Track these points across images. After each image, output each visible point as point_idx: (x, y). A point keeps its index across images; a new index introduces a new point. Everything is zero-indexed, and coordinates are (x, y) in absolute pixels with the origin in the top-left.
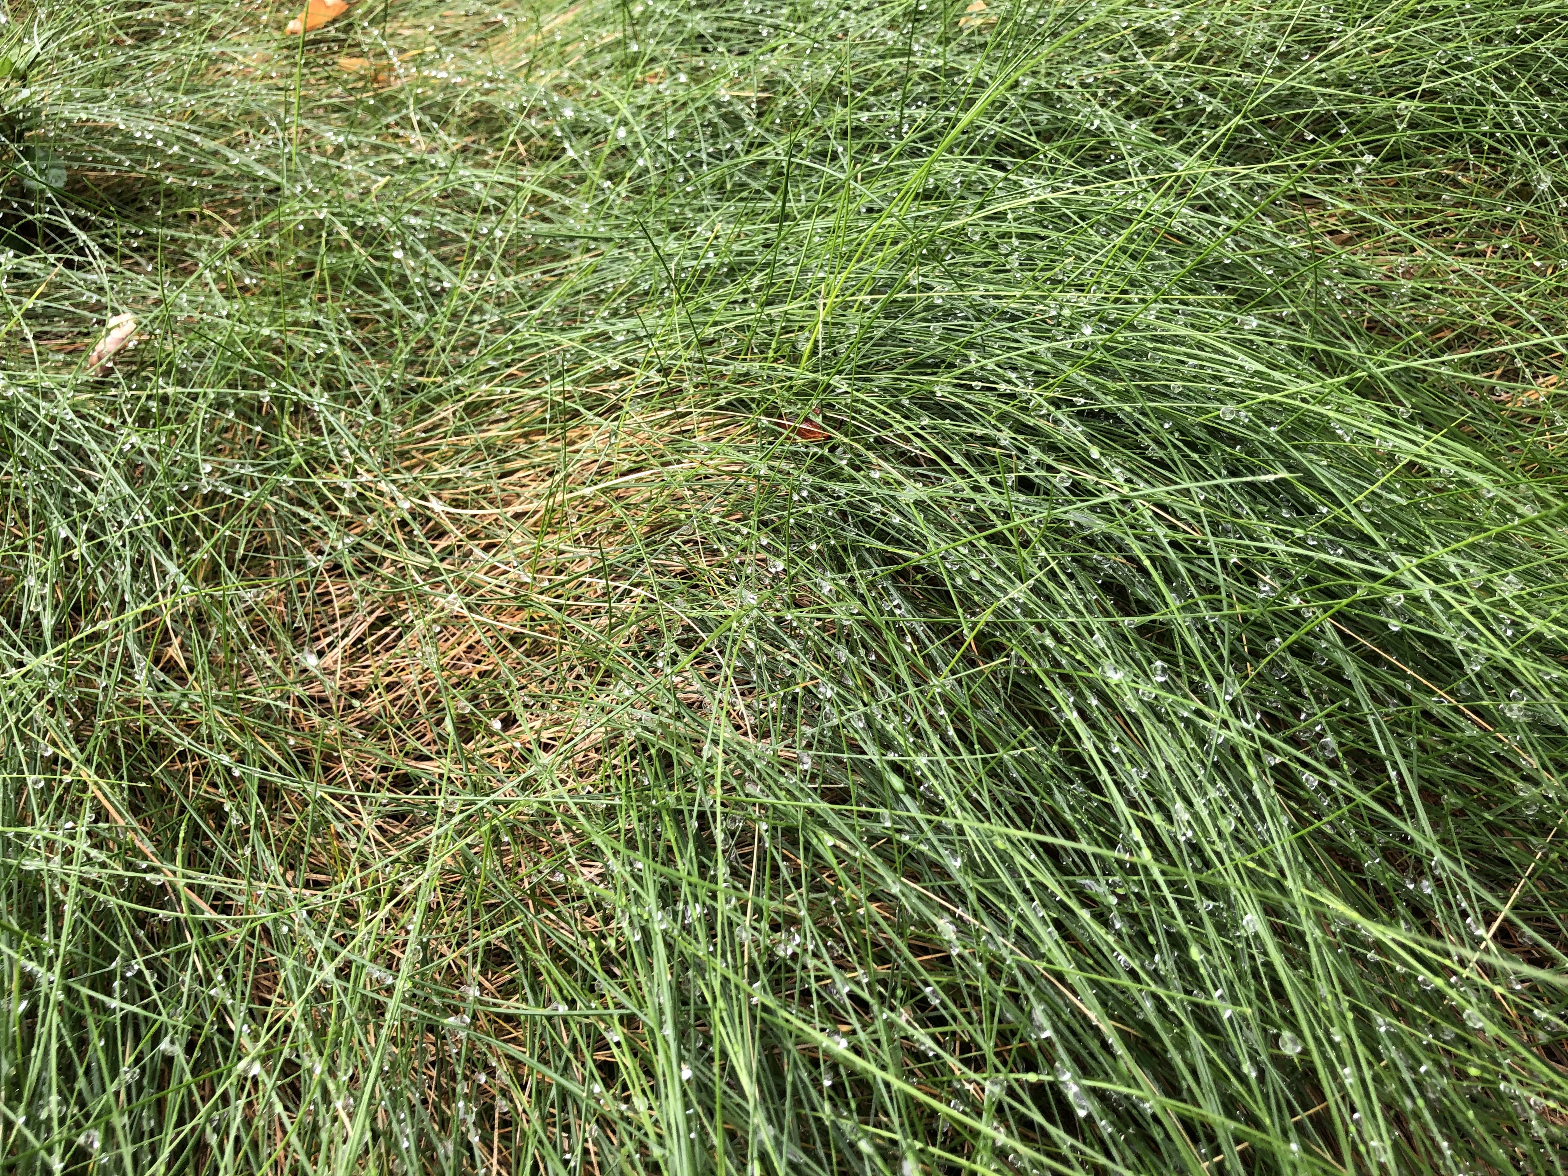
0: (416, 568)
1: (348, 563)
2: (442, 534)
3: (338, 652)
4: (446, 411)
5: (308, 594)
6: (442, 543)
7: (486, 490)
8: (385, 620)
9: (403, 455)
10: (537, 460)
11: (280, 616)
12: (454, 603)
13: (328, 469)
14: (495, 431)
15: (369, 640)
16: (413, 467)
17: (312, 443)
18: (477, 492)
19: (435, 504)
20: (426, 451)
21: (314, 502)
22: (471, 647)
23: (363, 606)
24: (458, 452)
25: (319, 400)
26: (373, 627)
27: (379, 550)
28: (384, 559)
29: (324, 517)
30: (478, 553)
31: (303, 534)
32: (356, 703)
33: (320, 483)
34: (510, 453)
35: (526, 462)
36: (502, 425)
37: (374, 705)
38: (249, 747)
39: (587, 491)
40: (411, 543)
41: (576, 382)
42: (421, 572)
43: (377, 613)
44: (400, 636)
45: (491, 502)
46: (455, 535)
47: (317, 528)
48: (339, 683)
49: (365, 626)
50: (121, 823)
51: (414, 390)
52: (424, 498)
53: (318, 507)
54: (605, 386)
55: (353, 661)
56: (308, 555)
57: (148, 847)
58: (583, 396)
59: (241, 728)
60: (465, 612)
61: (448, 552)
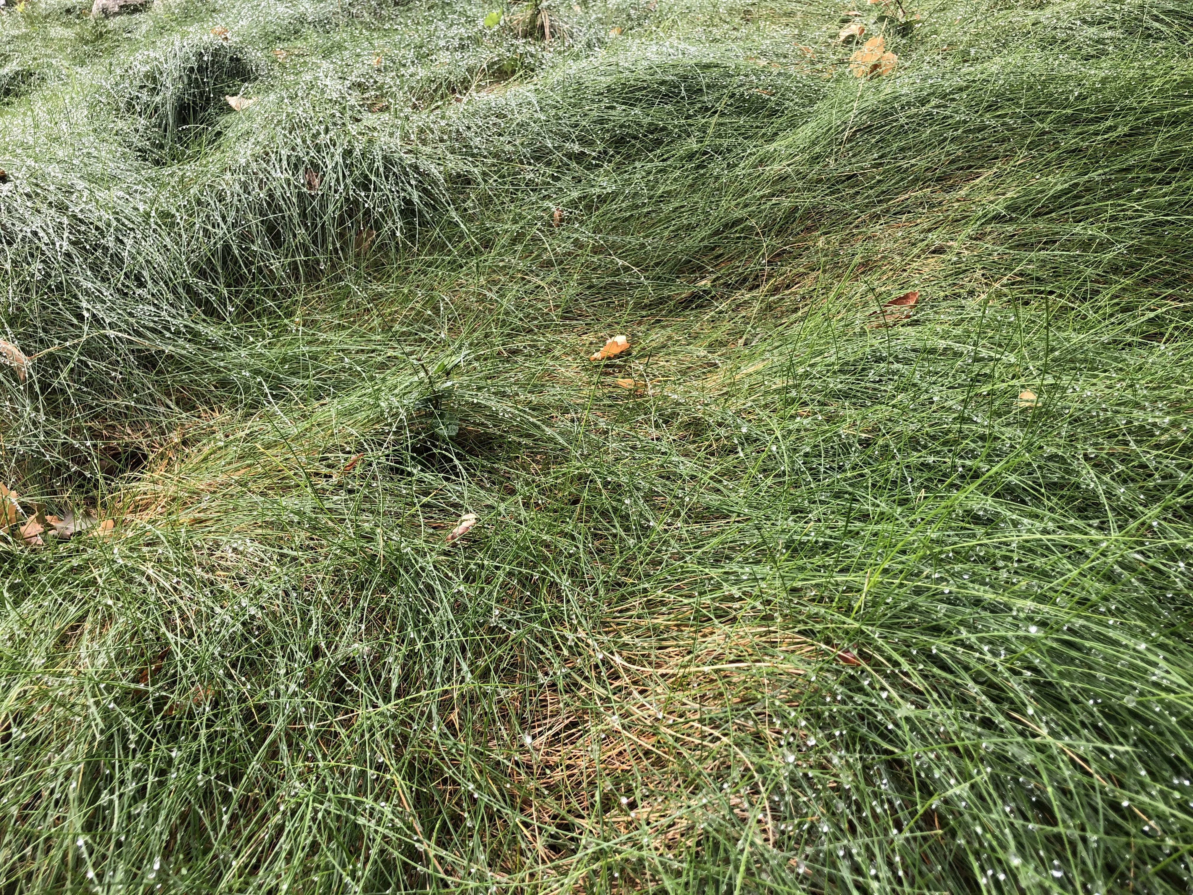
0: (599, 696)
1: (561, 685)
2: (618, 678)
3: (544, 738)
4: (636, 602)
5: (534, 699)
6: (617, 683)
7: (649, 656)
8: (574, 724)
9: (604, 624)
10: (681, 643)
11: (516, 708)
12: (614, 721)
13: (562, 624)
14: (660, 620)
15: (563, 735)
16: (610, 632)
17: (556, 607)
18: (643, 655)
19: (617, 659)
20: (618, 624)
21: (550, 643)
22: (621, 753)
23: (564, 713)
24: (637, 628)
25: (565, 582)
26: (567, 727)
27: (579, 680)
28: (582, 686)
29: (553, 653)
30: (636, 694)
31: (539, 661)
32: (548, 771)
33: (555, 633)
34: (665, 636)
35: (675, 643)
36: (666, 617)
37: (558, 775)
38: (484, 784)
39: (707, 669)
40: (599, 679)
41: (713, 599)
42: (601, 699)
43: (571, 719)
44: (581, 736)
45: (650, 663)
46: (625, 680)
47: (548, 659)
48: (541, 757)
49: (563, 725)
50: (408, 810)
51: (620, 585)
52: (612, 653)
53: (551, 646)
54: (730, 604)
55: (550, 746)
56: (540, 675)
57: (418, 828)
58: (717, 609)
59: (481, 772)
60: (620, 728)
61: (619, 689)
